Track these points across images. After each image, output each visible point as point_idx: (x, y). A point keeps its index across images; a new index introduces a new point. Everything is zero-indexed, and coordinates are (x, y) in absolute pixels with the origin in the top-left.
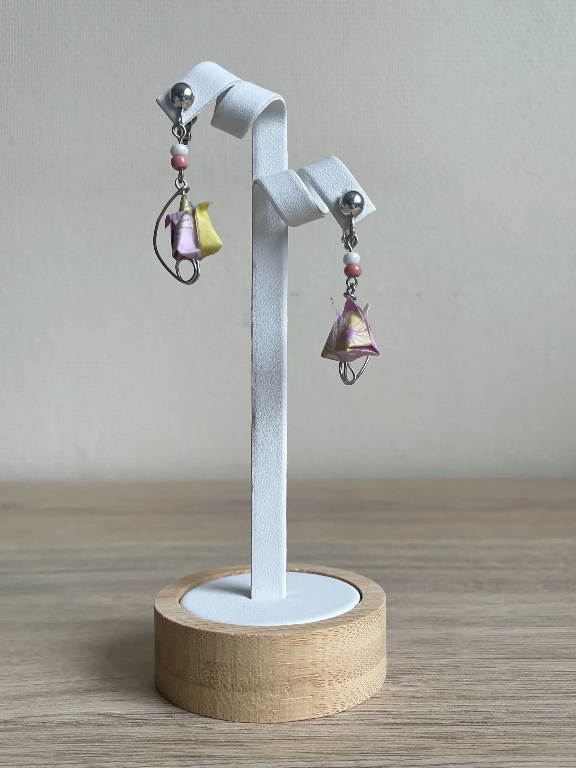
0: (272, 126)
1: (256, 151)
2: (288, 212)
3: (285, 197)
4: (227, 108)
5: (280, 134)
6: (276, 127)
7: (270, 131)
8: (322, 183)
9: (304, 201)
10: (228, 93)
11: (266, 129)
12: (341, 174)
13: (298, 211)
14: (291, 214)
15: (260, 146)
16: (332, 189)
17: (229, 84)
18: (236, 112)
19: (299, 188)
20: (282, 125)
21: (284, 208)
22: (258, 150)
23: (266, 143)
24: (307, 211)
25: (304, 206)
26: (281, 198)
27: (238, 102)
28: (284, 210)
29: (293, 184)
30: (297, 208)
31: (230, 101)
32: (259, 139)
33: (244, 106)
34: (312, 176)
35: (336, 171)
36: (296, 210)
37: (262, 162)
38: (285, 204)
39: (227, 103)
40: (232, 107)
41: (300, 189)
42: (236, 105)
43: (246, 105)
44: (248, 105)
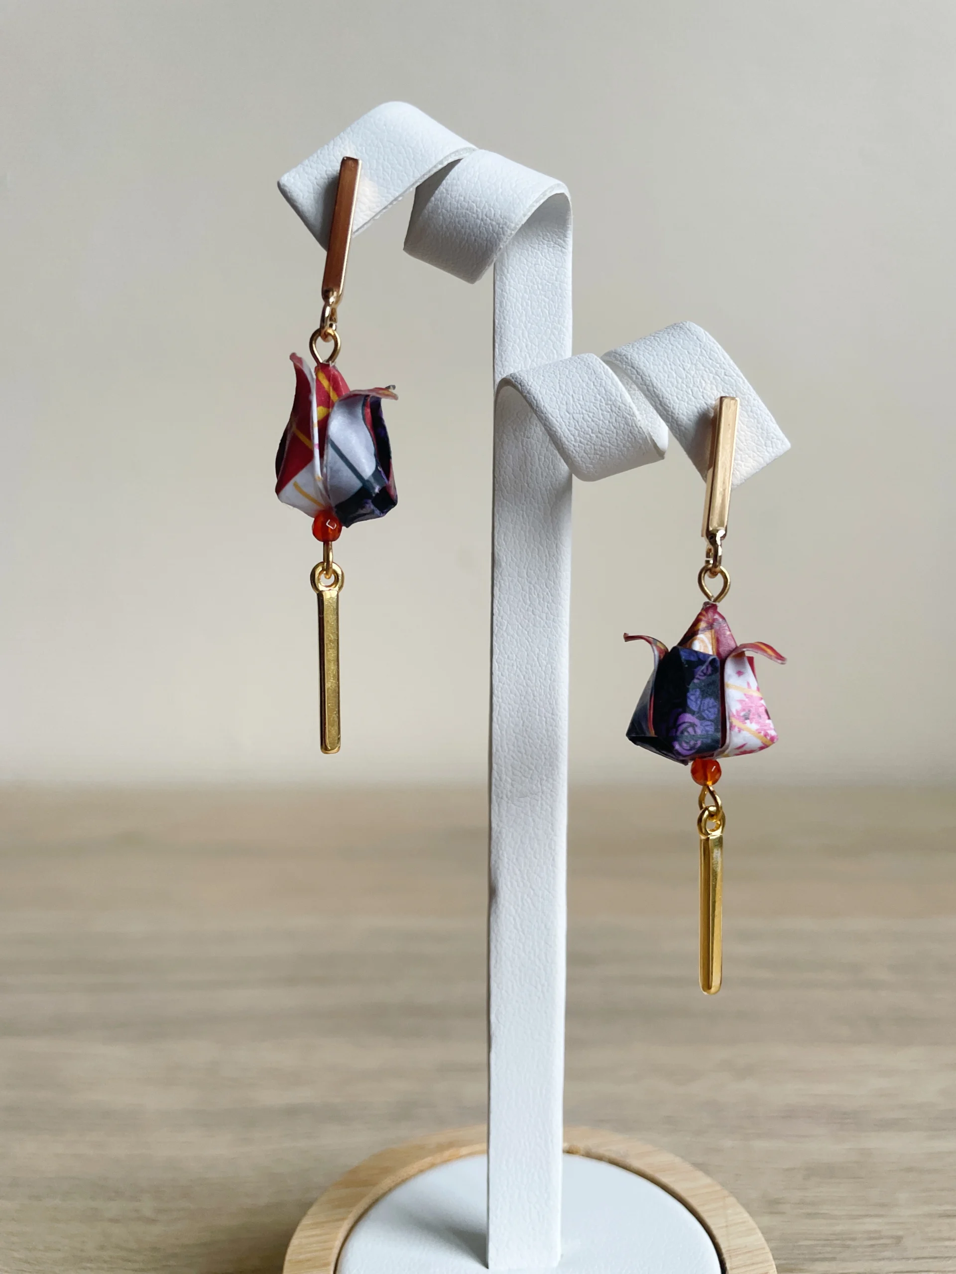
0: (539, 252)
1: (503, 309)
2: (585, 452)
3: (581, 420)
4: (444, 210)
5: (556, 273)
6: (549, 258)
7: (535, 265)
8: (668, 387)
9: (624, 429)
10: (448, 177)
11: (525, 261)
12: (712, 366)
13: (608, 449)
14: (592, 456)
15: (511, 297)
16: (690, 399)
17: (451, 154)
18: (467, 221)
19: (613, 398)
20: (561, 251)
21: (577, 445)
22: (508, 308)
23: (526, 292)
24: (628, 448)
25: (624, 438)
26: (572, 421)
27: (473, 198)
28: (578, 449)
29: (598, 388)
30: (608, 444)
31: (454, 194)
32: (509, 282)
33: (485, 206)
34: (645, 369)
35: (701, 357)
36: (603, 449)
37: (515, 334)
38: (579, 435)
39: (446, 199)
40: (458, 208)
41: (616, 399)
42: (466, 205)
43: (490, 205)
44: (494, 205)
